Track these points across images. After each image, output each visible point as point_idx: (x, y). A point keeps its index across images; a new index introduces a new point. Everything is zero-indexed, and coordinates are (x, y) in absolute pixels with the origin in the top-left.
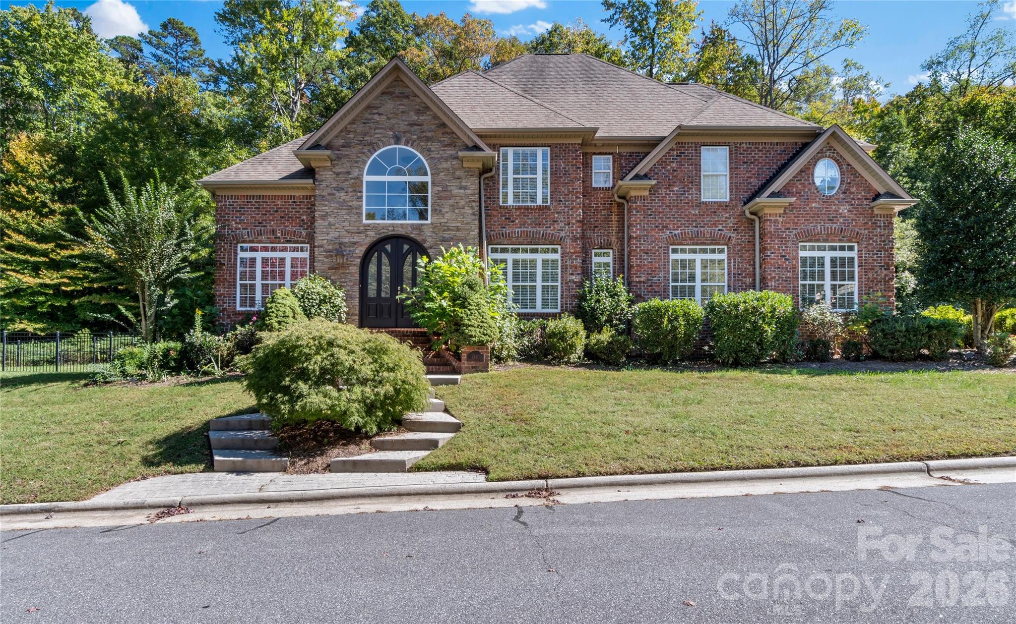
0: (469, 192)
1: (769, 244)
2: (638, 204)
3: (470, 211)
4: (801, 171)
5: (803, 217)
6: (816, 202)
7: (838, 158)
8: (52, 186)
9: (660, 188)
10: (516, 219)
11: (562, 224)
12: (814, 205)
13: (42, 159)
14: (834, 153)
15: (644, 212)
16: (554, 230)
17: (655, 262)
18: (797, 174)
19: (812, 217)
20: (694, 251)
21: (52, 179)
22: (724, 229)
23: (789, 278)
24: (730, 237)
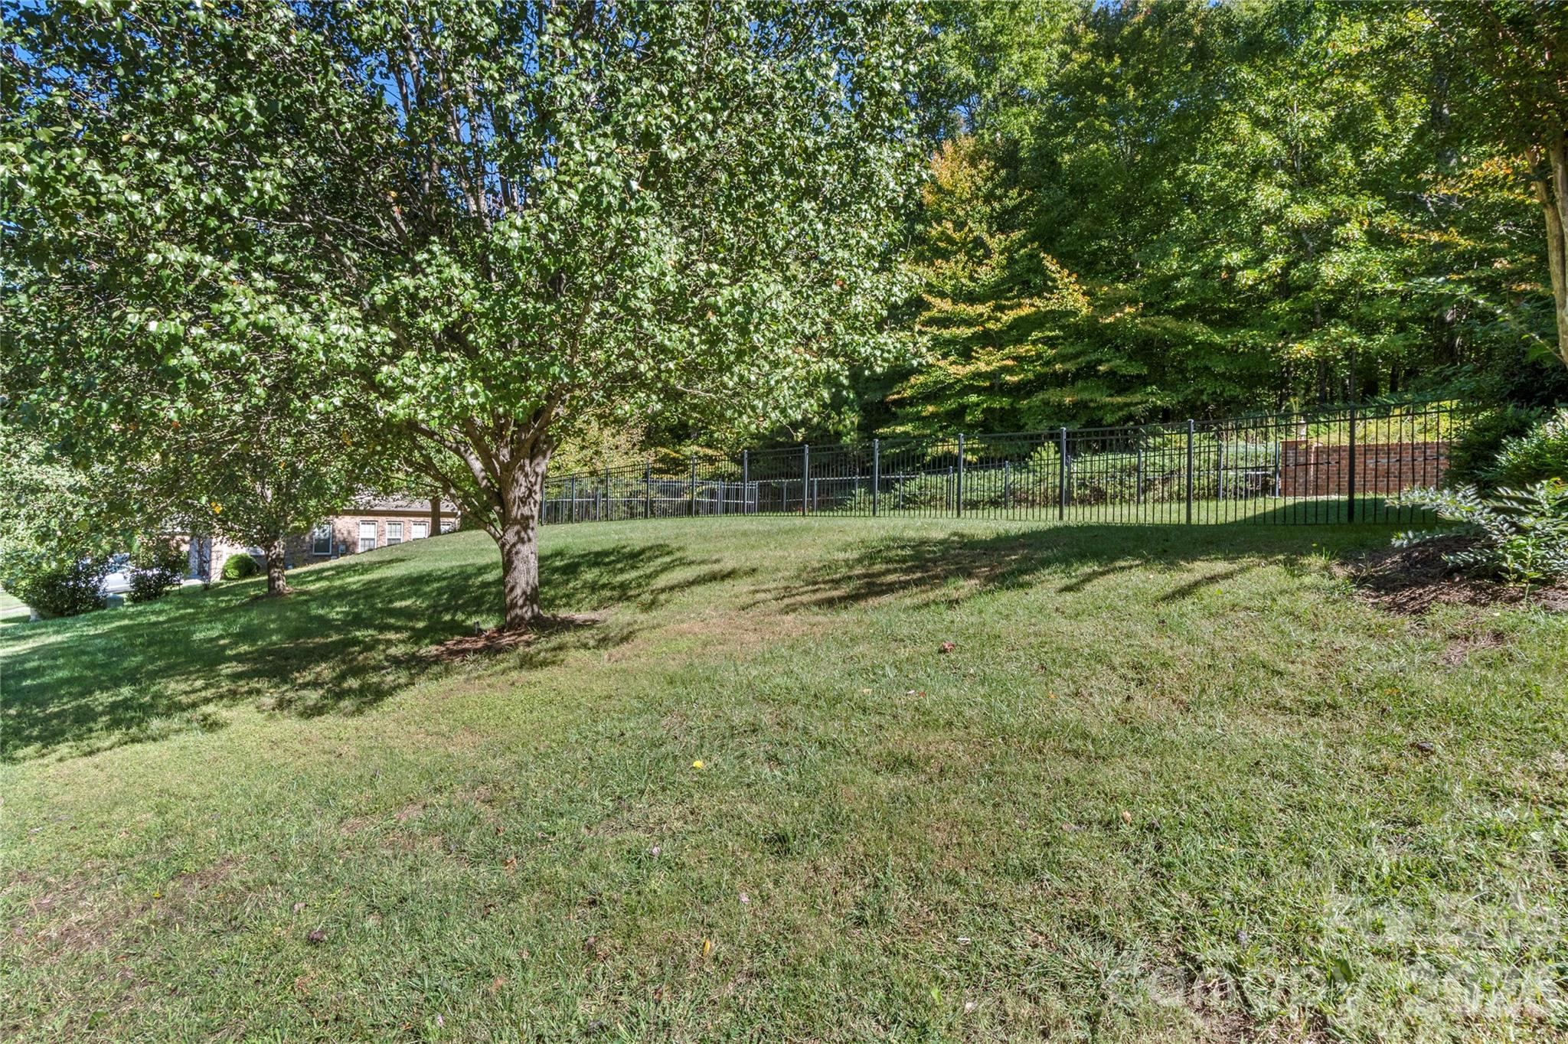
8: (988, 210)
13: (974, 172)
21: (988, 199)
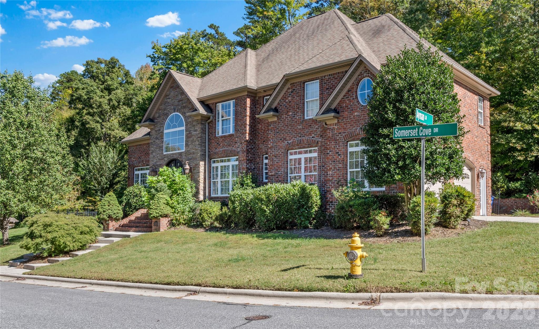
0: (197, 132)
1: (329, 145)
2: (272, 126)
3: (198, 143)
4: (349, 91)
5: (349, 123)
6: (357, 112)
7: (372, 76)
9: (283, 115)
10: (221, 143)
11: (239, 144)
12: (356, 114)
14: (368, 73)
15: (274, 131)
16: (235, 148)
17: (280, 162)
18: (346, 93)
19: (355, 123)
20: (300, 153)
22: (315, 136)
23: (340, 168)
24: (318, 141)
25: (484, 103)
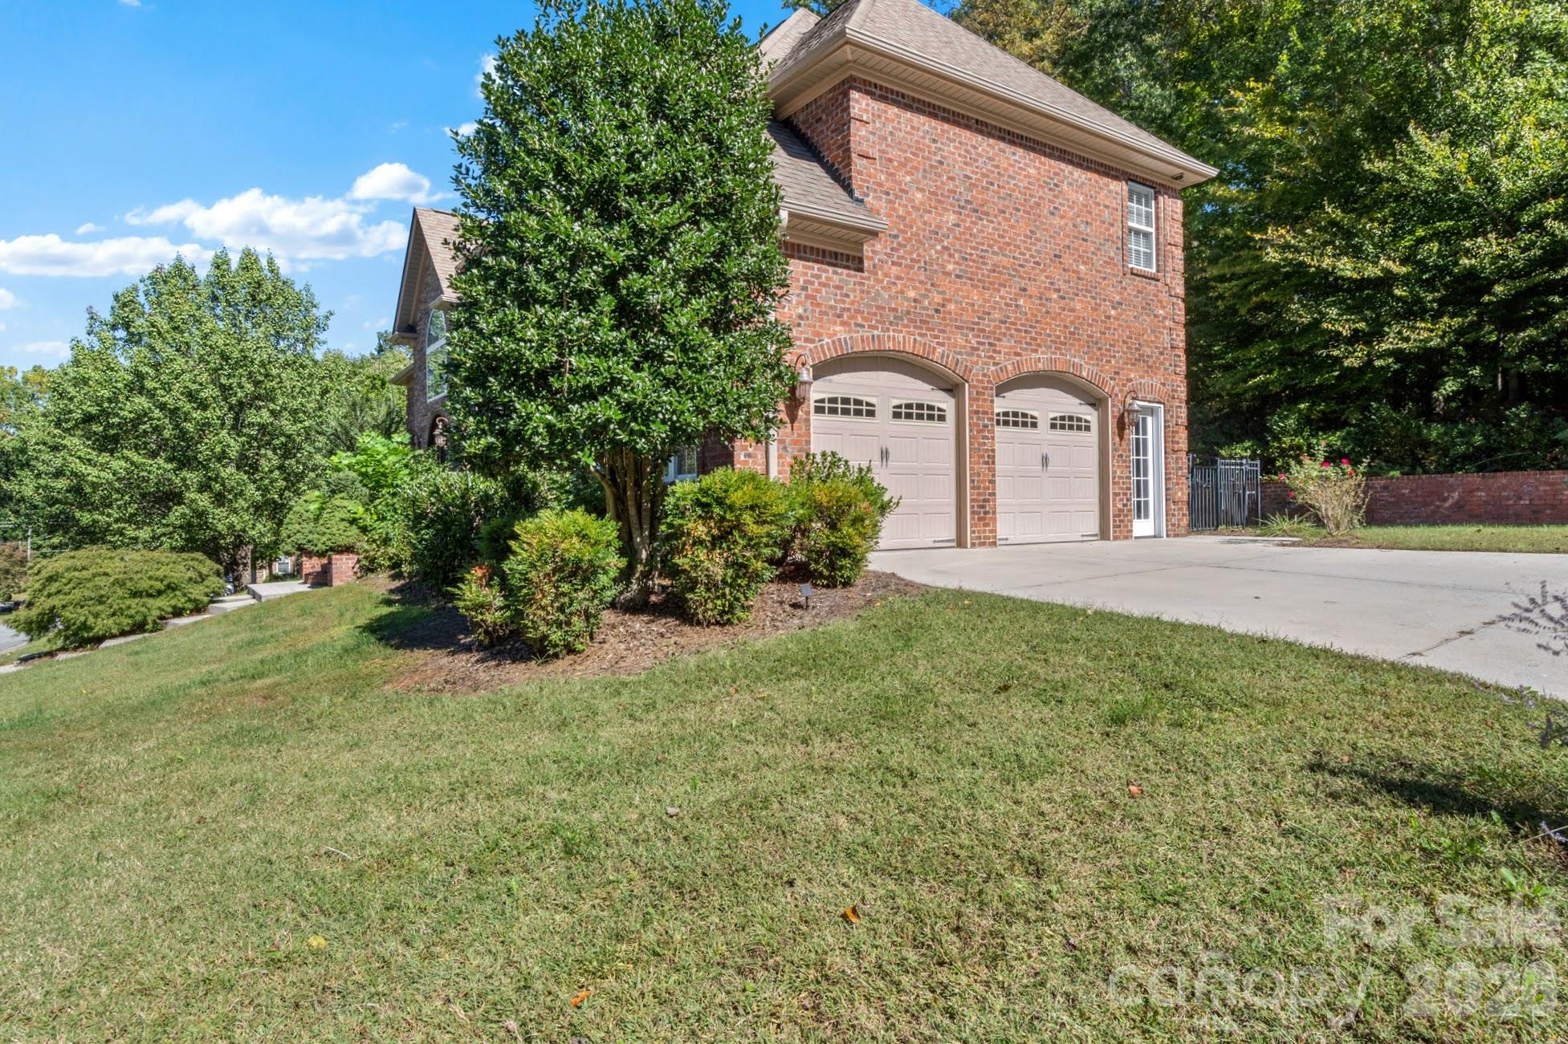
25: (1157, 203)
